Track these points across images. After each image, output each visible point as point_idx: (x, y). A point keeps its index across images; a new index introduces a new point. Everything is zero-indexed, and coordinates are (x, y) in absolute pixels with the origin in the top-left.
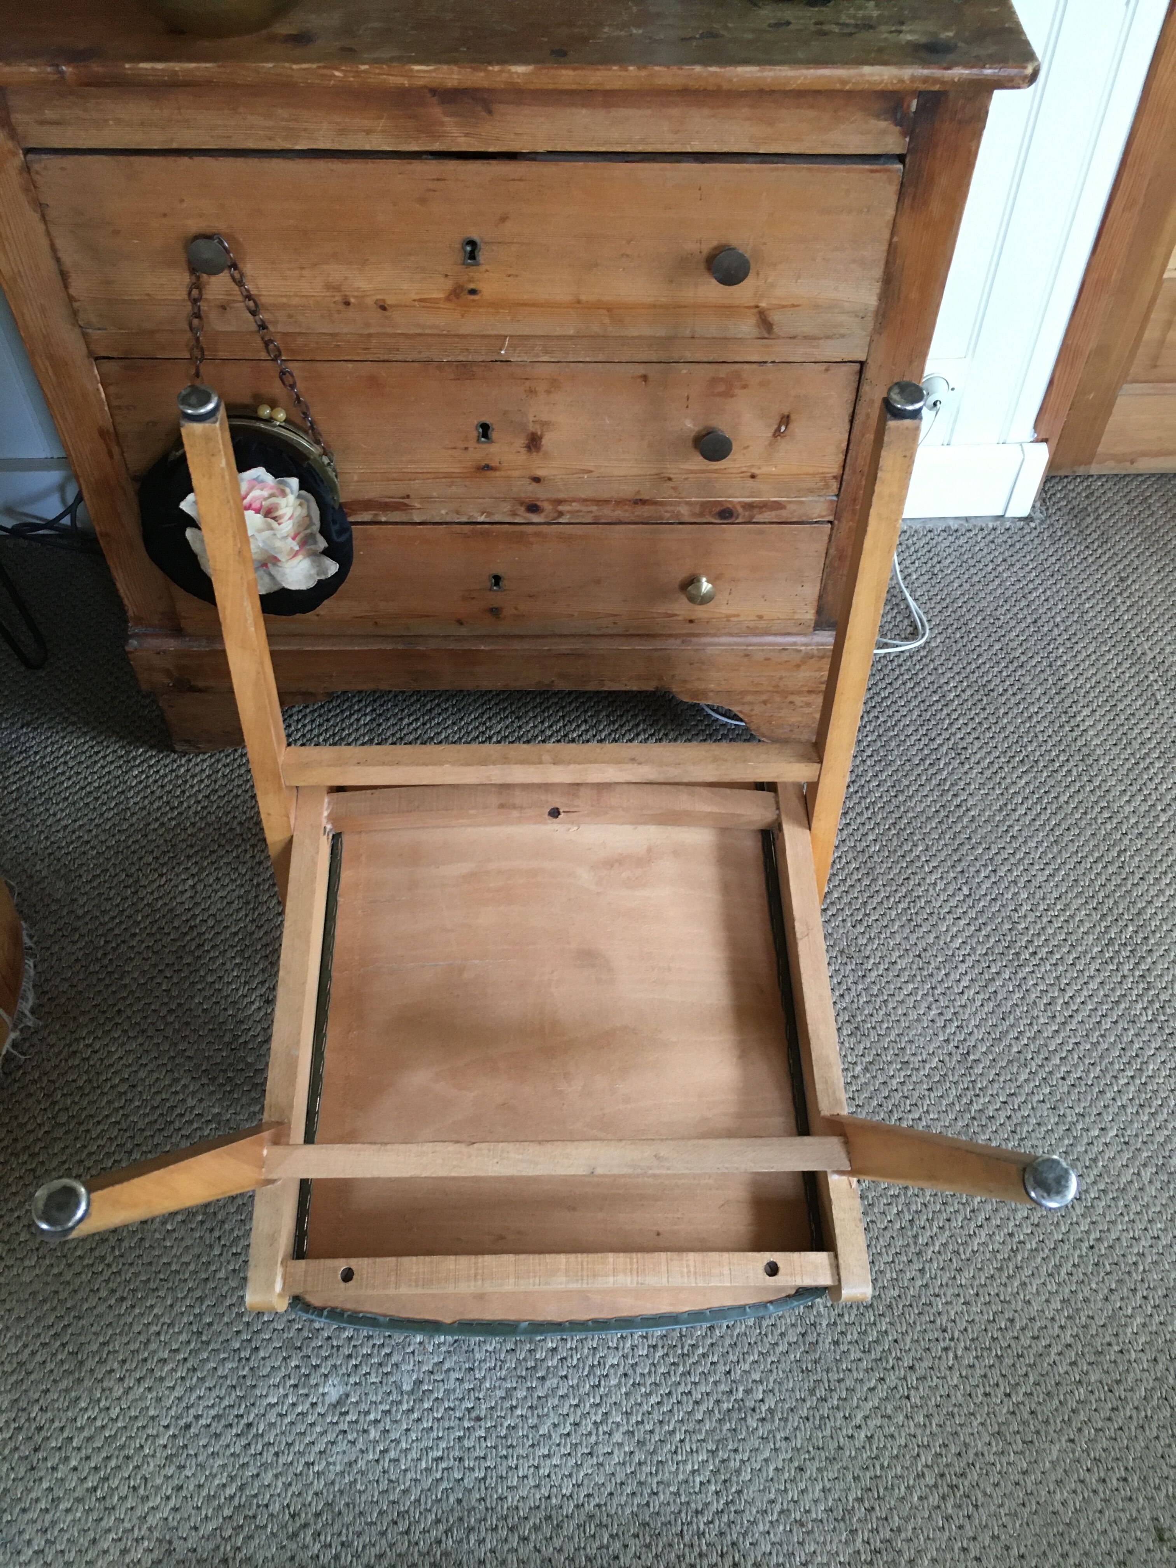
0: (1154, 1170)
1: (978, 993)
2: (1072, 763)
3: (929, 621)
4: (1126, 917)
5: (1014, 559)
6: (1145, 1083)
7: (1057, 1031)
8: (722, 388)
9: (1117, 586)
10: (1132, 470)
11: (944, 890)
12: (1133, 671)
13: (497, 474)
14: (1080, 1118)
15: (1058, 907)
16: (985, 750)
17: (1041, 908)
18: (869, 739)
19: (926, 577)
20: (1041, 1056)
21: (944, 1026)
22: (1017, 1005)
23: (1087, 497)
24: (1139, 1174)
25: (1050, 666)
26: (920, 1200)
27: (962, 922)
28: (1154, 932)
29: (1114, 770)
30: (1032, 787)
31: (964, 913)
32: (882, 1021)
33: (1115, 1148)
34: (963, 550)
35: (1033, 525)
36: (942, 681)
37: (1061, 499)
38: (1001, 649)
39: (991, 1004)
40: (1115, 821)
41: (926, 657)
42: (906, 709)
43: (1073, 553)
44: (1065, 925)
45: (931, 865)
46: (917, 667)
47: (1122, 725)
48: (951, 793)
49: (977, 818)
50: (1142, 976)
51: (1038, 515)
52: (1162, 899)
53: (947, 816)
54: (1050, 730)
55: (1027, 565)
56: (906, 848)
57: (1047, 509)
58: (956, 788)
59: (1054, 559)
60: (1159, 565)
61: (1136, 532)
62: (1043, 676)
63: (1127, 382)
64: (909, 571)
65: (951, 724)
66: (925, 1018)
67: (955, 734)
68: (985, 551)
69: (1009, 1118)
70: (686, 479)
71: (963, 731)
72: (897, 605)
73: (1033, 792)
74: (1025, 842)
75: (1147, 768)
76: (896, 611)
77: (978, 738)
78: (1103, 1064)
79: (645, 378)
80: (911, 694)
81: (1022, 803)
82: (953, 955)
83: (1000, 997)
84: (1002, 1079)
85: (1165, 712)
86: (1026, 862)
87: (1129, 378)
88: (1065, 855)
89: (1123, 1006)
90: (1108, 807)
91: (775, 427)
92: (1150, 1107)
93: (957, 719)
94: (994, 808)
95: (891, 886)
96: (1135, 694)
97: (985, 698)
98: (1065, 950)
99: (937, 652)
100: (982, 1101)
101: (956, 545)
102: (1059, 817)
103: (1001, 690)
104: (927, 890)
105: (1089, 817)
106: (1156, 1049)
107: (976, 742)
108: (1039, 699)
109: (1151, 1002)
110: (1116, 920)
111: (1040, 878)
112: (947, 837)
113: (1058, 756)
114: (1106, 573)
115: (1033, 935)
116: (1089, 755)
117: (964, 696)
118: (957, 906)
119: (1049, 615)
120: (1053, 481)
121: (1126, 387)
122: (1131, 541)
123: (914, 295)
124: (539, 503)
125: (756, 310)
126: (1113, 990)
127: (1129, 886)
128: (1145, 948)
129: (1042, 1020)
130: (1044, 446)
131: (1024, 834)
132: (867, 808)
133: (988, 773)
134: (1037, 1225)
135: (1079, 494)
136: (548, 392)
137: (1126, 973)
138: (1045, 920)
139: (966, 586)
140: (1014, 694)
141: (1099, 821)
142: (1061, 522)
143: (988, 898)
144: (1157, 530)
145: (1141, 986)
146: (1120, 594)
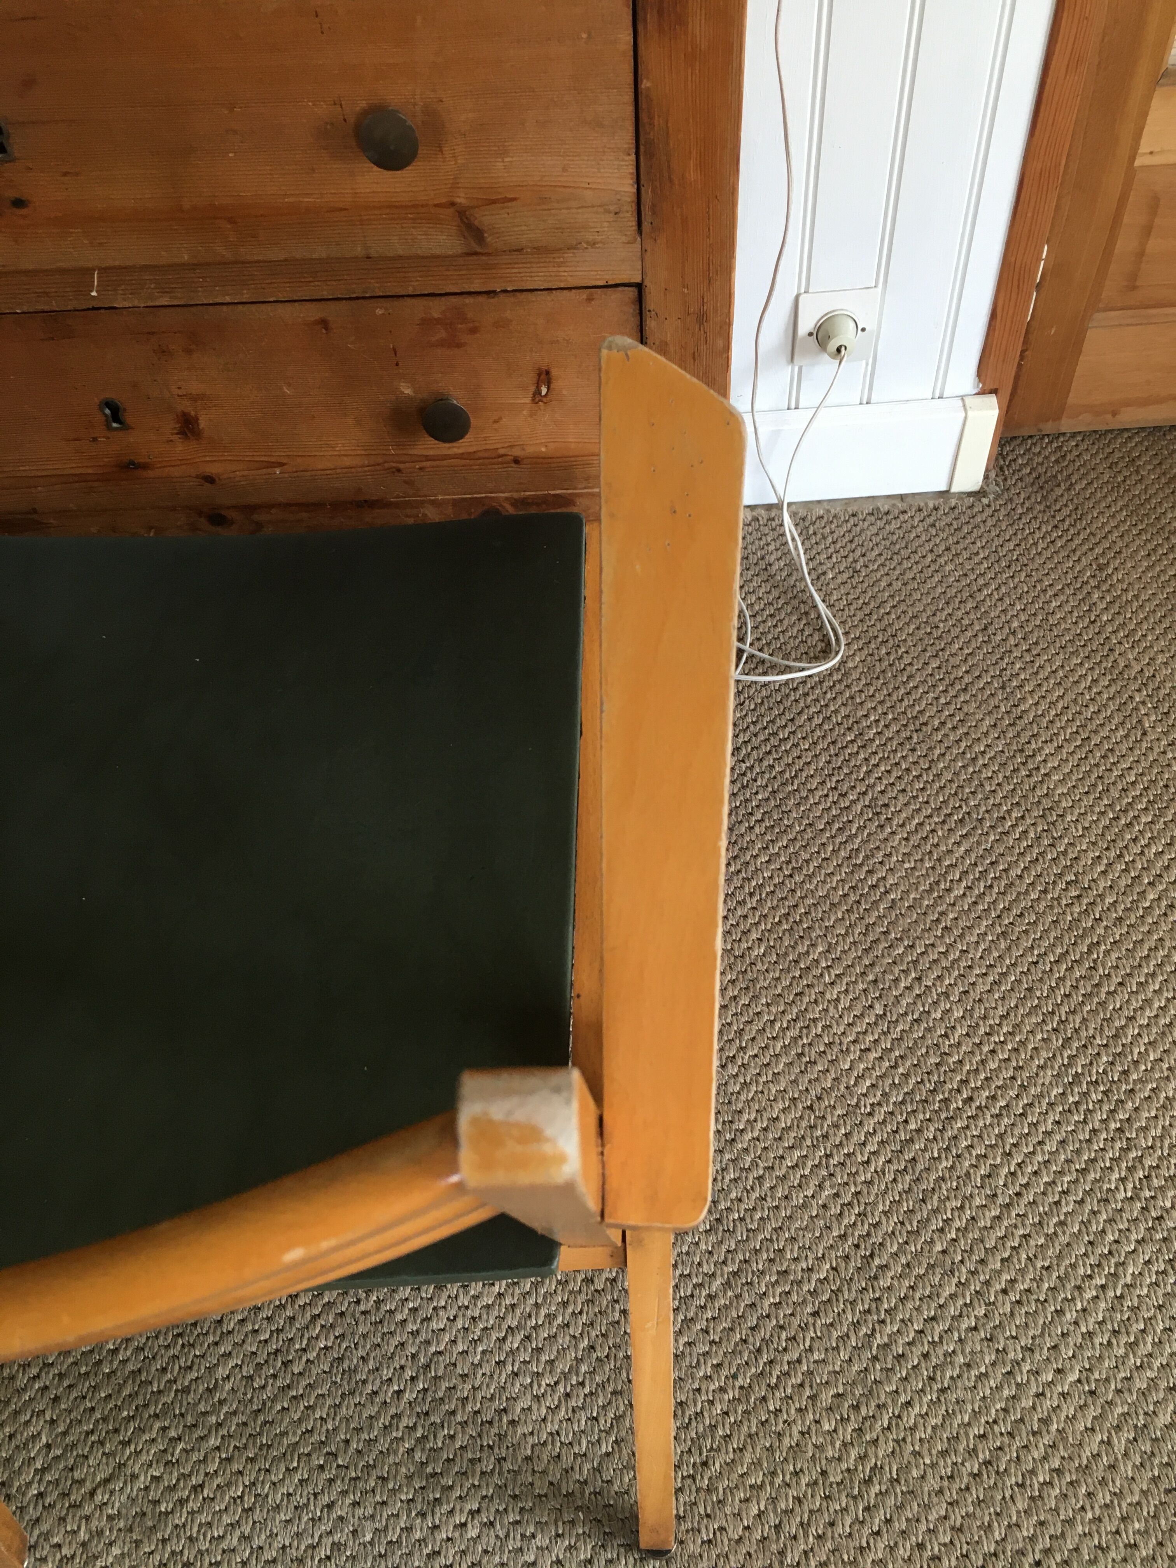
0: (1132, 1435)
1: (889, 1161)
2: (1029, 821)
3: (846, 634)
4: (1098, 1041)
5: (961, 546)
6: (1122, 1297)
7: (998, 1218)
8: (441, 334)
9: (1094, 577)
10: (1115, 423)
11: (850, 1008)
12: (1113, 690)
13: (150, 473)
14: (1027, 1354)
15: (1005, 1030)
16: (913, 807)
17: (982, 1031)
18: (760, 797)
19: (845, 576)
20: (975, 1258)
21: (841, 1214)
22: (943, 1179)
23: (1057, 461)
24: (1109, 1443)
25: (1003, 688)
26: (792, 1493)
27: (874, 1055)
28: (1136, 1063)
29: (1084, 828)
30: (973, 856)
31: (876, 1041)
32: (754, 1209)
33: (1076, 1401)
34: (895, 537)
35: (985, 501)
36: (860, 713)
37: (1023, 466)
38: (939, 668)
39: (908, 1178)
40: (1085, 901)
41: (840, 681)
42: (810, 754)
43: (1037, 535)
44: (1014, 1055)
45: (833, 973)
46: (829, 696)
47: (1097, 765)
48: (866, 868)
49: (899, 904)
50: (1120, 1130)
51: (993, 487)
52: (1148, 1013)
53: (858, 902)
54: (1000, 776)
55: (977, 554)
56: (801, 949)
57: (1006, 479)
58: (872, 861)
59: (1011, 545)
60: (1150, 546)
61: (1120, 503)
62: (993, 702)
63: (1098, 311)
64: (824, 568)
65: (869, 772)
66: (814, 1202)
67: (874, 785)
68: (923, 538)
69: (926, 1356)
70: (421, 469)
71: (885, 782)
72: (806, 613)
73: (976, 864)
74: (962, 936)
75: (1129, 825)
76: (804, 622)
77: (904, 791)
78: (1062, 1269)
79: (324, 323)
80: (818, 733)
81: (960, 880)
82: (857, 1105)
83: (920, 1167)
84: (918, 1295)
85: (1155, 745)
86: (963, 964)
87: (1101, 305)
88: (1016, 953)
89: (1092, 1176)
90: (1076, 882)
91: (533, 388)
92: (1128, 1333)
93: (877, 766)
94: (922, 888)
95: (778, 1005)
96: (1115, 721)
97: (915, 736)
98: (1012, 1093)
99: (855, 675)
100: (888, 1329)
101: (885, 533)
102: (1009, 898)
103: (936, 723)
104: (826, 1010)
105: (1049, 896)
106: (1138, 1242)
107: (900, 797)
108: (986, 734)
109: (1131, 1170)
110: (1085, 1046)
111: (981, 988)
112: (858, 931)
113: (1009, 812)
114: (1079, 560)
115: (968, 1072)
116: (1051, 809)
117: (888, 734)
118: (865, 1033)
119: (1003, 619)
120: (1013, 444)
121: (1098, 316)
122: (1113, 516)
123: (693, 175)
124: (223, 512)
125: (451, 211)
126: (1078, 1152)
127: (1103, 996)
128: (1124, 1087)
129: (978, 1202)
130: (993, 399)
131: (962, 923)
132: (751, 894)
133: (915, 840)
134: (960, 1530)
135: (1046, 458)
136: (189, 351)
137: (1097, 1125)
138: (986, 1049)
139: (897, 585)
140: (954, 728)
141: (1064, 902)
142: (1022, 496)
143: (909, 1018)
144: (1147, 500)
145: (1118, 1145)
146: (1098, 587)
